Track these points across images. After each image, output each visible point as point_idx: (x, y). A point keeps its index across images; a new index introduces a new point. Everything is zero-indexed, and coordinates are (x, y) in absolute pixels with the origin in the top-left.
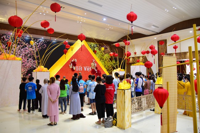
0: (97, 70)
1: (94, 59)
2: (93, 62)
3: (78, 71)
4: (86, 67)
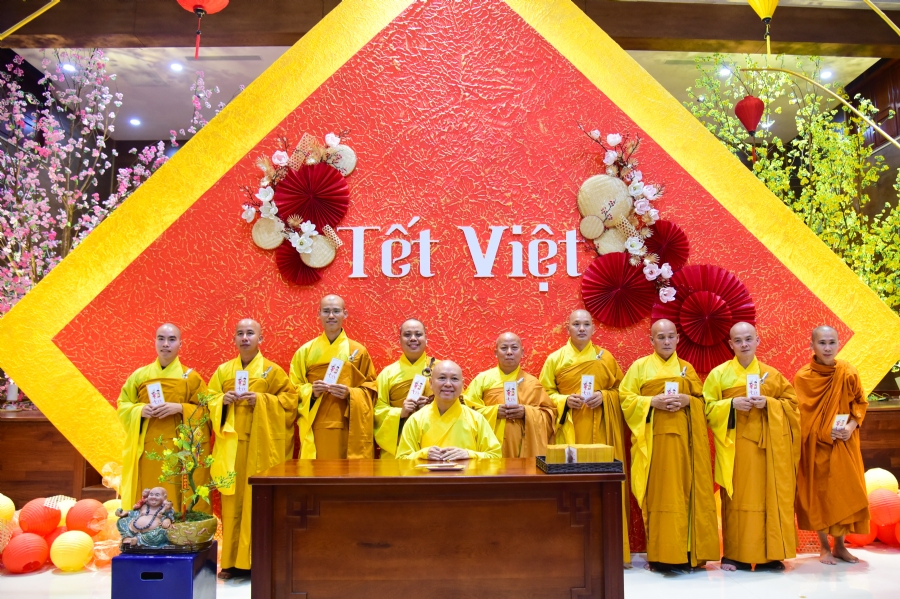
0: (666, 271)
1: (610, 115)
2: (612, 170)
3: (370, 287)
4: (497, 232)
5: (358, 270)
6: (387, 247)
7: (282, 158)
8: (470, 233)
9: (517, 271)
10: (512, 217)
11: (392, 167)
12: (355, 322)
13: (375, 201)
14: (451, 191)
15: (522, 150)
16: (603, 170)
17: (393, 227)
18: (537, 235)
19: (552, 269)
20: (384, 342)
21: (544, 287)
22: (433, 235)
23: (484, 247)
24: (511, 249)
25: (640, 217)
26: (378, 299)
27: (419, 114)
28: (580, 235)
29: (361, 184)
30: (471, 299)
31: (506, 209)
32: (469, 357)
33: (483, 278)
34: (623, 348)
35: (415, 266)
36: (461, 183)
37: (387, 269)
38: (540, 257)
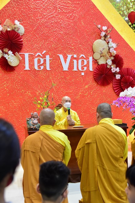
2: (103, 38)
3: (31, 73)
4: (69, 57)
5: (27, 68)
6: (36, 60)
8: (61, 56)
9: (75, 69)
10: (74, 52)
11: (36, 33)
12: (27, 84)
13: (31, 45)
14: (55, 43)
15: (76, 30)
16: (100, 38)
17: (38, 54)
18: (81, 58)
19: (85, 68)
20: (36, 90)
21: (83, 74)
22: (50, 57)
23: (65, 61)
24: (73, 62)
25: (111, 53)
26: (34, 77)
27: (44, 15)
28: (93, 58)
29: (26, 39)
30: (62, 77)
31: (72, 49)
32: (61, 95)
33: (65, 71)
34: (105, 92)
35: (45, 66)
36: (58, 40)
37: (36, 67)
38: (82, 65)
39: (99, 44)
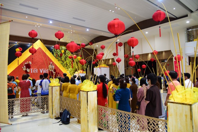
1: (51, 61)
4: (42, 69)
5: (32, 72)
6: (34, 70)
7: (26, 63)
8: (40, 69)
18: (45, 70)
22: (38, 70)
25: (53, 68)
26: (33, 74)
27: (36, 60)
28: (48, 70)
29: (32, 65)
33: (41, 73)
35: (36, 72)
36: (40, 65)
39: (50, 66)
